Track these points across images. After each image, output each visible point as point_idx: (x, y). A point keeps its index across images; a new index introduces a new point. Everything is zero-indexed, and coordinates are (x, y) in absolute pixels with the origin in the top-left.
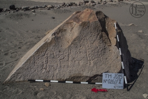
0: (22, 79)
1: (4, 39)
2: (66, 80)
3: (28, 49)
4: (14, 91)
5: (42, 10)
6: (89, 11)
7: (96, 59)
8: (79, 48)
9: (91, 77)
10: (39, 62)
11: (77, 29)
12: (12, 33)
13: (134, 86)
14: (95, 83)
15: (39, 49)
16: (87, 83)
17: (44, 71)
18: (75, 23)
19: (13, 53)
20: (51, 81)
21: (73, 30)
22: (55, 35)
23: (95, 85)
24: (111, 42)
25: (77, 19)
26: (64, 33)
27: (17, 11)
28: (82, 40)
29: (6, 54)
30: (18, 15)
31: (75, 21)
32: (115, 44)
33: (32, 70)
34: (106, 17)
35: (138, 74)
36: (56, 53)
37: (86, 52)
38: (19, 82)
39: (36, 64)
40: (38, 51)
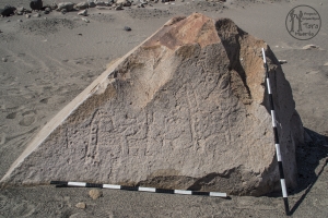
0: (37, 180)
1: (11, 78)
2: (140, 184)
3: (63, 102)
4: (16, 207)
5: (102, 12)
6: (200, 19)
7: (213, 137)
8: (173, 109)
9: (201, 180)
10: (77, 141)
11: (169, 62)
12: (31, 65)
13: (304, 202)
14: (208, 194)
15: (77, 111)
16: (190, 192)
17: (88, 160)
18: (164, 48)
19: (28, 113)
20: (105, 186)
21: (161, 65)
22: (115, 76)
23: (209, 199)
24: (252, 94)
25: (169, 38)
26: (137, 71)
27: (47, 13)
28: (181, 90)
29: (11, 116)
30: (47, 23)
31: (165, 43)
32: (261, 100)
33: (61, 158)
34: (241, 33)
35: (317, 171)
36: (117, 119)
37: (189, 119)
38: (32, 185)
39: (70, 146)
40: (75, 115)
